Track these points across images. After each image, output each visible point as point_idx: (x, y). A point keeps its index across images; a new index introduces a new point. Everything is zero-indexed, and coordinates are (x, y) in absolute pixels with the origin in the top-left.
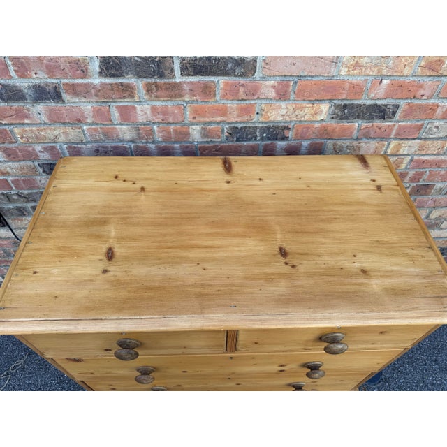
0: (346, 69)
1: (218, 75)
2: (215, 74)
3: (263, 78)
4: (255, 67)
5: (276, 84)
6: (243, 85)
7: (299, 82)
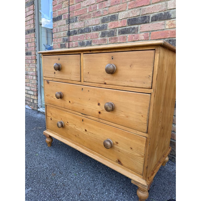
0: (168, 26)
1: (128, 34)
2: (127, 33)
3: (140, 33)
4: (138, 29)
5: (144, 34)
6: (134, 36)
7: (152, 33)
